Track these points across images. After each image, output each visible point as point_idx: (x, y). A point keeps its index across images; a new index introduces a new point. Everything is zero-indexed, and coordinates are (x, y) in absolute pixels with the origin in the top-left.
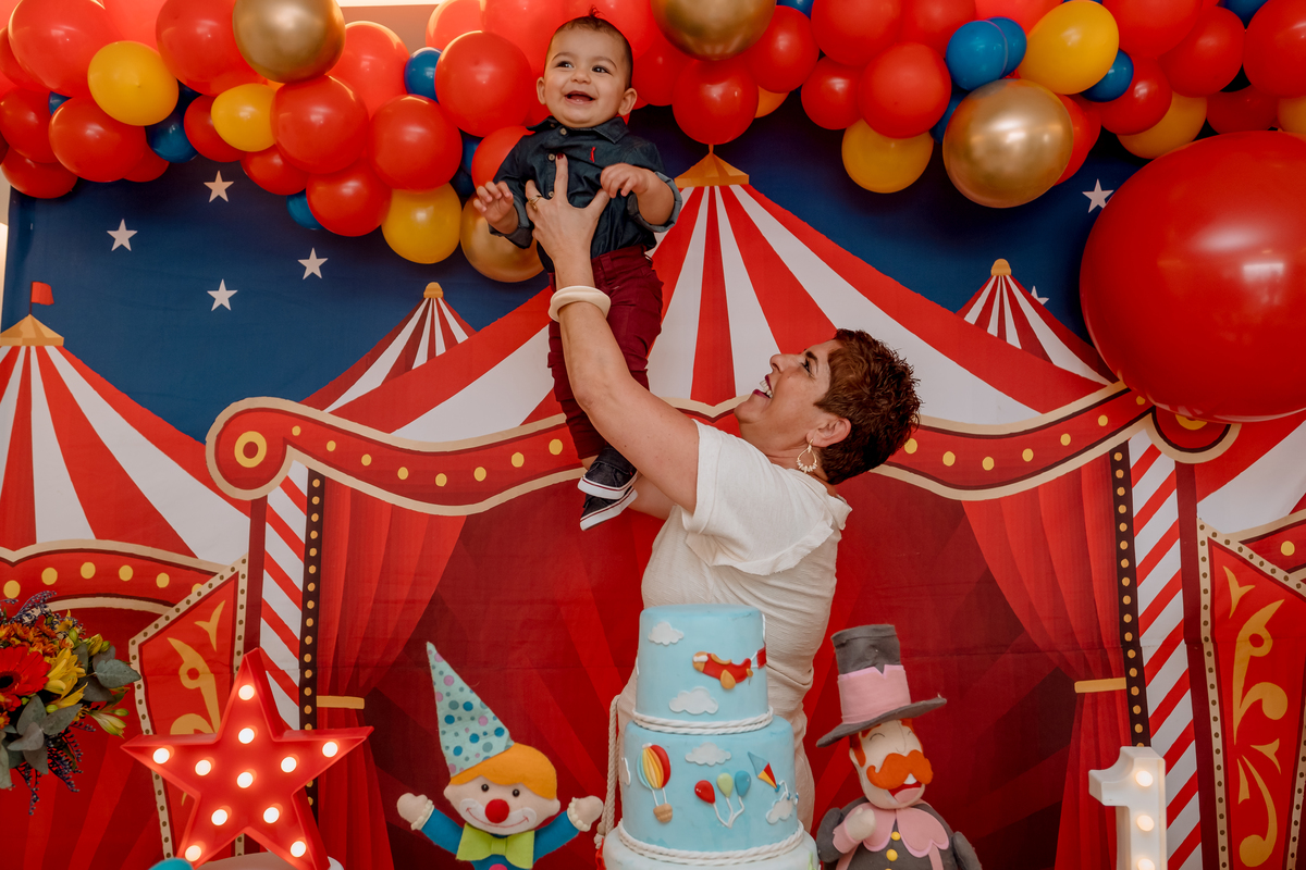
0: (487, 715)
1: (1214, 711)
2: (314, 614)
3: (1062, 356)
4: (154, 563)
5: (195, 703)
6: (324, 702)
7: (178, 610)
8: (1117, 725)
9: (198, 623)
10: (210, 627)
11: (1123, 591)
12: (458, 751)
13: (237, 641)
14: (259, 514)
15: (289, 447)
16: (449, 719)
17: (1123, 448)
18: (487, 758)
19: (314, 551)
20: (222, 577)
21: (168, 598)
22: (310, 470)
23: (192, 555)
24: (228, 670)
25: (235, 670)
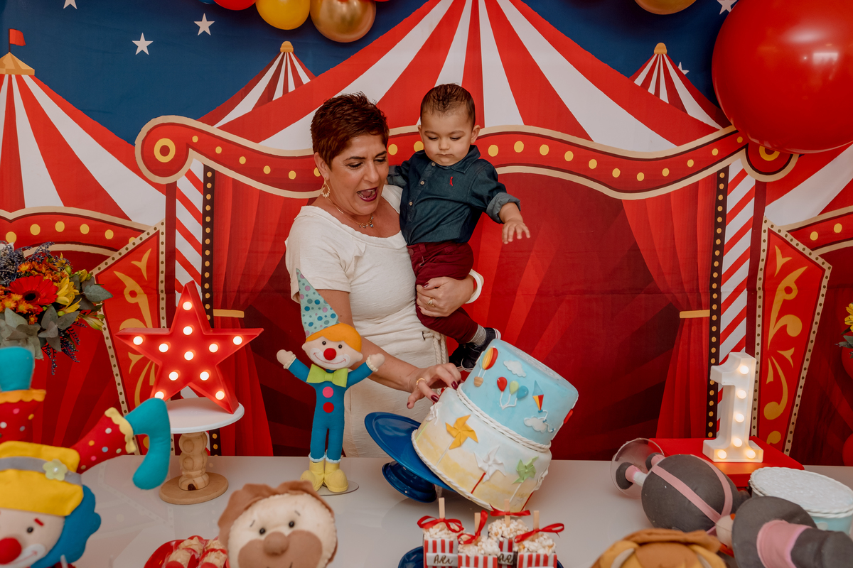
0: (327, 307)
1: (759, 330)
2: (210, 258)
3: (694, 110)
4: (103, 223)
5: (135, 312)
6: (218, 313)
7: (120, 254)
8: (702, 338)
9: (134, 262)
10: (142, 264)
11: (715, 258)
12: (311, 324)
13: (160, 274)
14: (171, 193)
15: (190, 150)
16: (307, 309)
17: (726, 170)
19: (209, 217)
20: (148, 234)
21: (114, 246)
22: (204, 165)
23: (128, 219)
24: (155, 292)
25: (160, 293)
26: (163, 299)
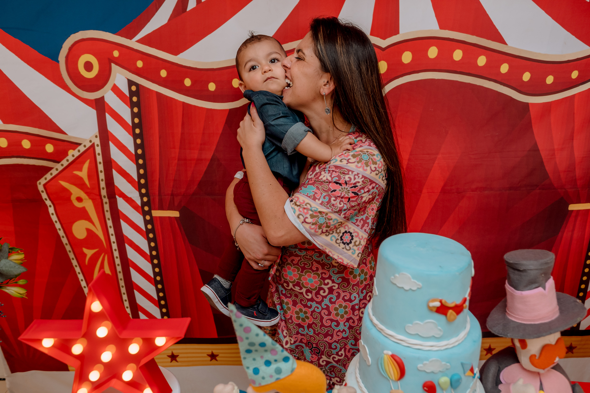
0: (277, 350)
2: (143, 166)
4: (43, 138)
5: (83, 214)
6: (156, 213)
9: (75, 172)
10: (83, 174)
12: (256, 371)
13: (101, 182)
14: (100, 106)
15: (113, 65)
16: (248, 351)
18: (278, 379)
19: (139, 129)
20: (85, 146)
21: (57, 157)
22: (128, 80)
23: (64, 133)
24: (98, 197)
25: (103, 198)
26: (106, 203)
